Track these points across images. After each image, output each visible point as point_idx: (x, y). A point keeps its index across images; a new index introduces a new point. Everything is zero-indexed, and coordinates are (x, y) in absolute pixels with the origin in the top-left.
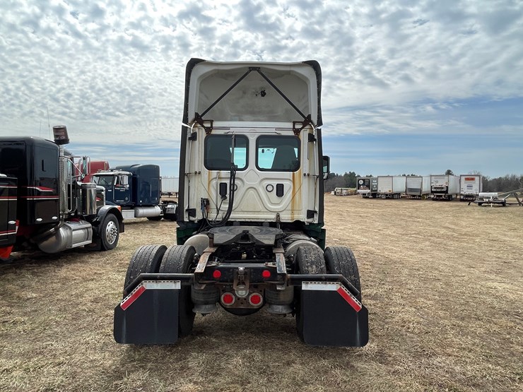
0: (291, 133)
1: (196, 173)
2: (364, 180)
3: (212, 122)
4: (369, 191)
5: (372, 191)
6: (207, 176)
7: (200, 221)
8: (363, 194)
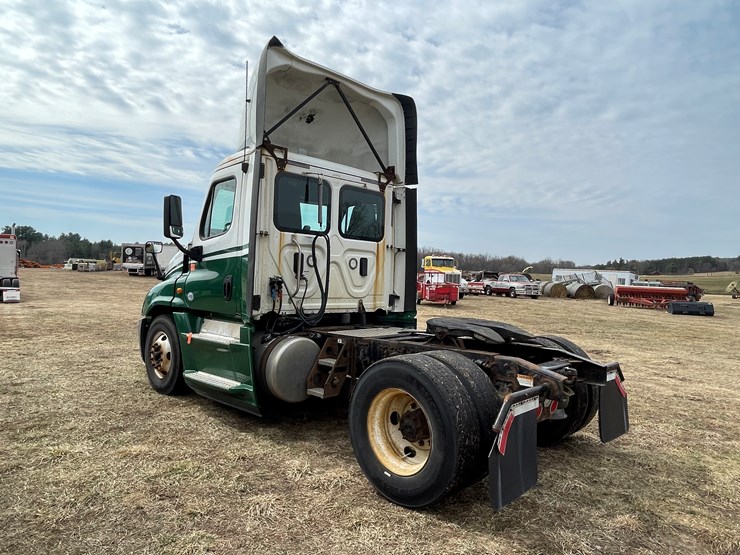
0: (376, 188)
1: (261, 234)
2: (133, 248)
3: (285, 151)
4: (142, 265)
5: (146, 265)
6: (277, 240)
7: (264, 316)
8: (130, 270)
